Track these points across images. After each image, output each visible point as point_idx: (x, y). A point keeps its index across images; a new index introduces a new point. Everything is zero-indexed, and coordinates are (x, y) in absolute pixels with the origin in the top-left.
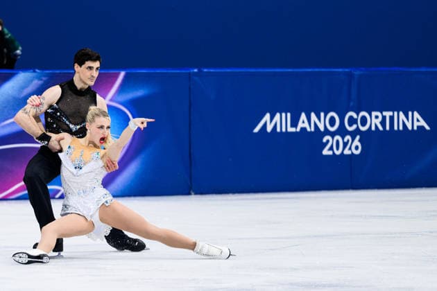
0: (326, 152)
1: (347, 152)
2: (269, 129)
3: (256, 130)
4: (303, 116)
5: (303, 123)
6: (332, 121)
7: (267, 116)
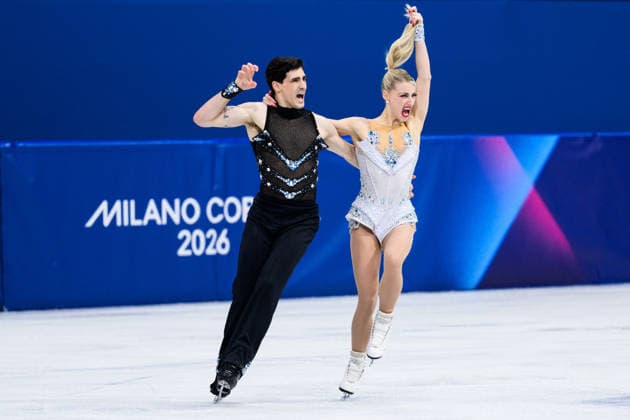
0: (182, 252)
1: (210, 251)
2: (107, 222)
3: (90, 223)
4: (152, 204)
5: (152, 213)
6: (190, 211)
7: (104, 205)
